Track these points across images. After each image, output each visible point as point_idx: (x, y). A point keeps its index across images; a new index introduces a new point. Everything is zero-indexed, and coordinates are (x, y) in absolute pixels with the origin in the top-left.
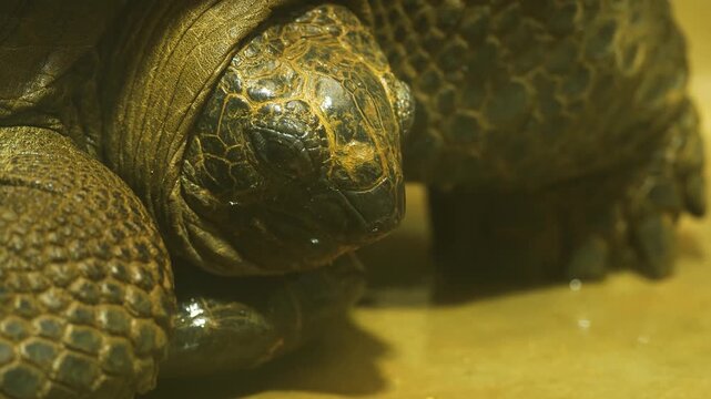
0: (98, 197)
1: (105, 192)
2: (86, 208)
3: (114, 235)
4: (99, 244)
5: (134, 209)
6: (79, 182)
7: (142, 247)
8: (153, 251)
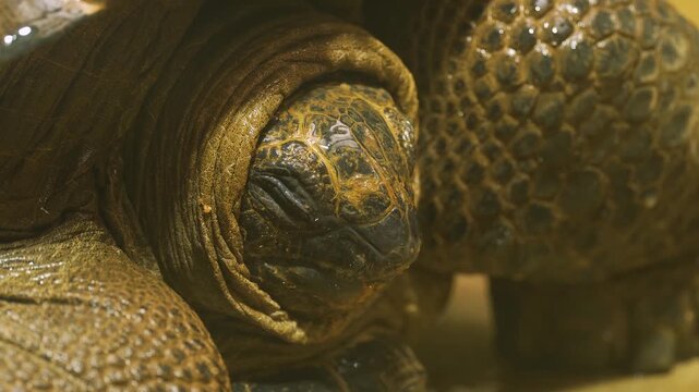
0: (157, 316)
1: (164, 311)
2: (146, 328)
3: (176, 356)
4: (160, 365)
5: (193, 326)
6: (137, 300)
7: (203, 367)
8: (214, 371)
